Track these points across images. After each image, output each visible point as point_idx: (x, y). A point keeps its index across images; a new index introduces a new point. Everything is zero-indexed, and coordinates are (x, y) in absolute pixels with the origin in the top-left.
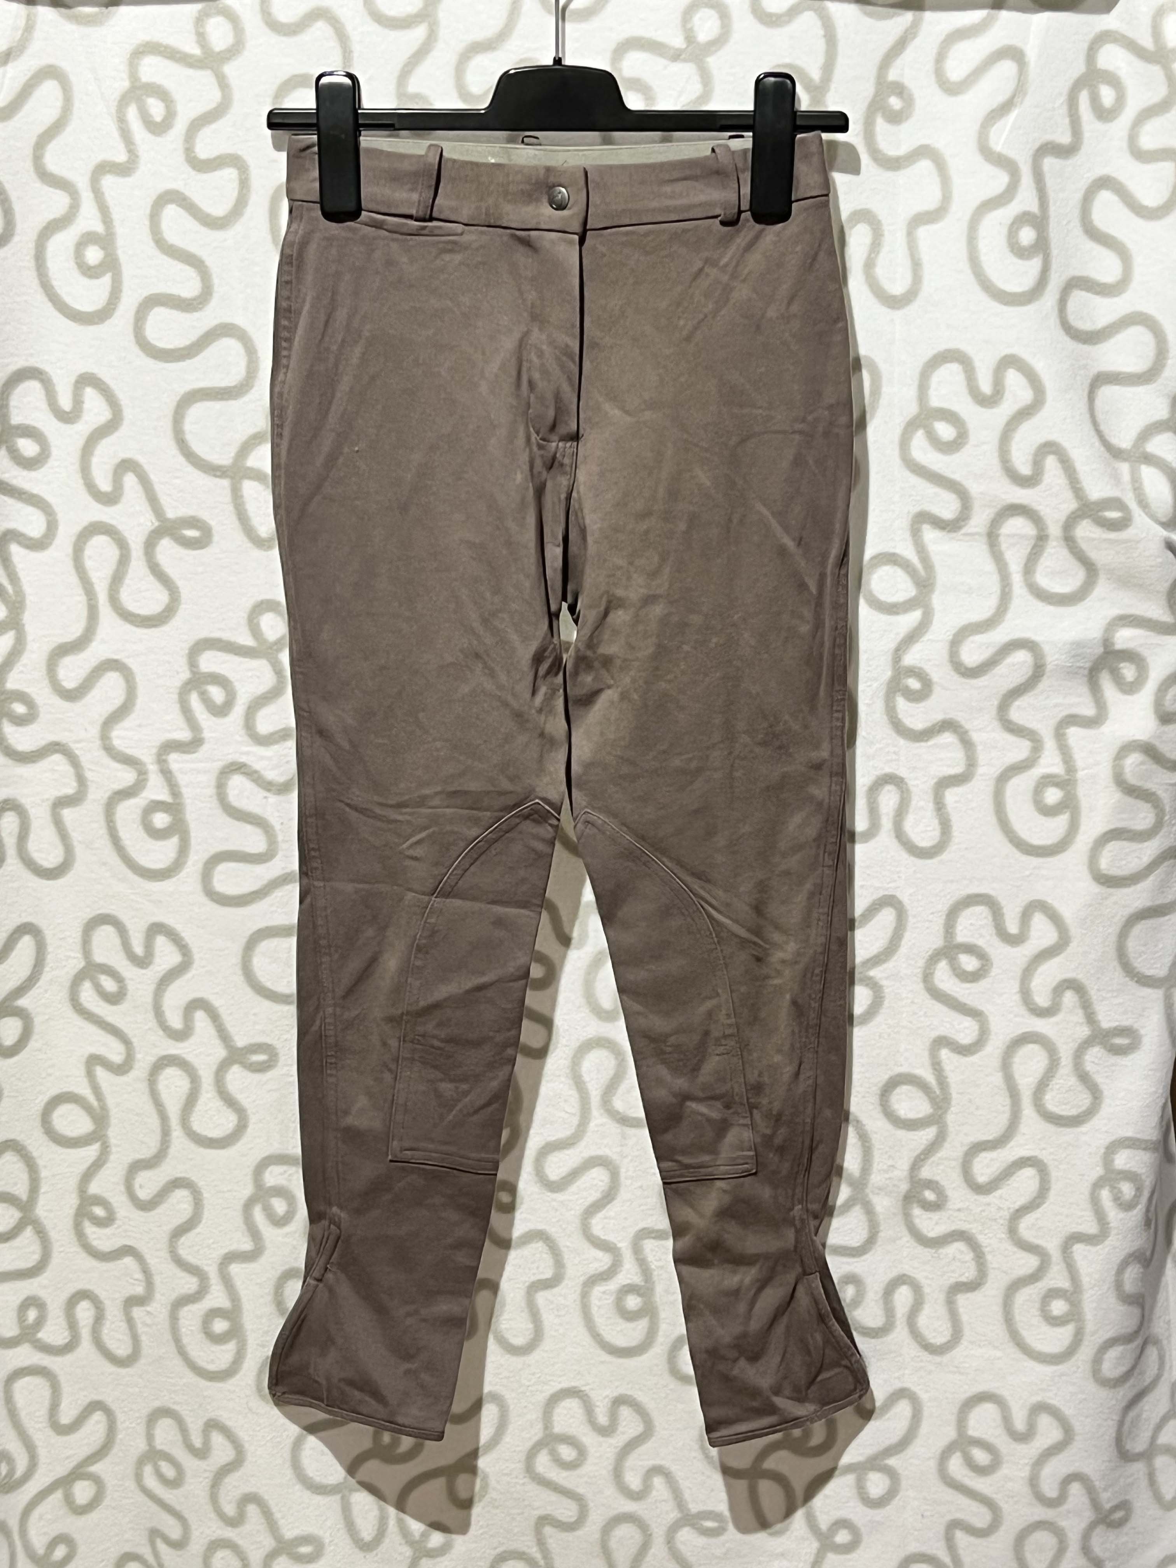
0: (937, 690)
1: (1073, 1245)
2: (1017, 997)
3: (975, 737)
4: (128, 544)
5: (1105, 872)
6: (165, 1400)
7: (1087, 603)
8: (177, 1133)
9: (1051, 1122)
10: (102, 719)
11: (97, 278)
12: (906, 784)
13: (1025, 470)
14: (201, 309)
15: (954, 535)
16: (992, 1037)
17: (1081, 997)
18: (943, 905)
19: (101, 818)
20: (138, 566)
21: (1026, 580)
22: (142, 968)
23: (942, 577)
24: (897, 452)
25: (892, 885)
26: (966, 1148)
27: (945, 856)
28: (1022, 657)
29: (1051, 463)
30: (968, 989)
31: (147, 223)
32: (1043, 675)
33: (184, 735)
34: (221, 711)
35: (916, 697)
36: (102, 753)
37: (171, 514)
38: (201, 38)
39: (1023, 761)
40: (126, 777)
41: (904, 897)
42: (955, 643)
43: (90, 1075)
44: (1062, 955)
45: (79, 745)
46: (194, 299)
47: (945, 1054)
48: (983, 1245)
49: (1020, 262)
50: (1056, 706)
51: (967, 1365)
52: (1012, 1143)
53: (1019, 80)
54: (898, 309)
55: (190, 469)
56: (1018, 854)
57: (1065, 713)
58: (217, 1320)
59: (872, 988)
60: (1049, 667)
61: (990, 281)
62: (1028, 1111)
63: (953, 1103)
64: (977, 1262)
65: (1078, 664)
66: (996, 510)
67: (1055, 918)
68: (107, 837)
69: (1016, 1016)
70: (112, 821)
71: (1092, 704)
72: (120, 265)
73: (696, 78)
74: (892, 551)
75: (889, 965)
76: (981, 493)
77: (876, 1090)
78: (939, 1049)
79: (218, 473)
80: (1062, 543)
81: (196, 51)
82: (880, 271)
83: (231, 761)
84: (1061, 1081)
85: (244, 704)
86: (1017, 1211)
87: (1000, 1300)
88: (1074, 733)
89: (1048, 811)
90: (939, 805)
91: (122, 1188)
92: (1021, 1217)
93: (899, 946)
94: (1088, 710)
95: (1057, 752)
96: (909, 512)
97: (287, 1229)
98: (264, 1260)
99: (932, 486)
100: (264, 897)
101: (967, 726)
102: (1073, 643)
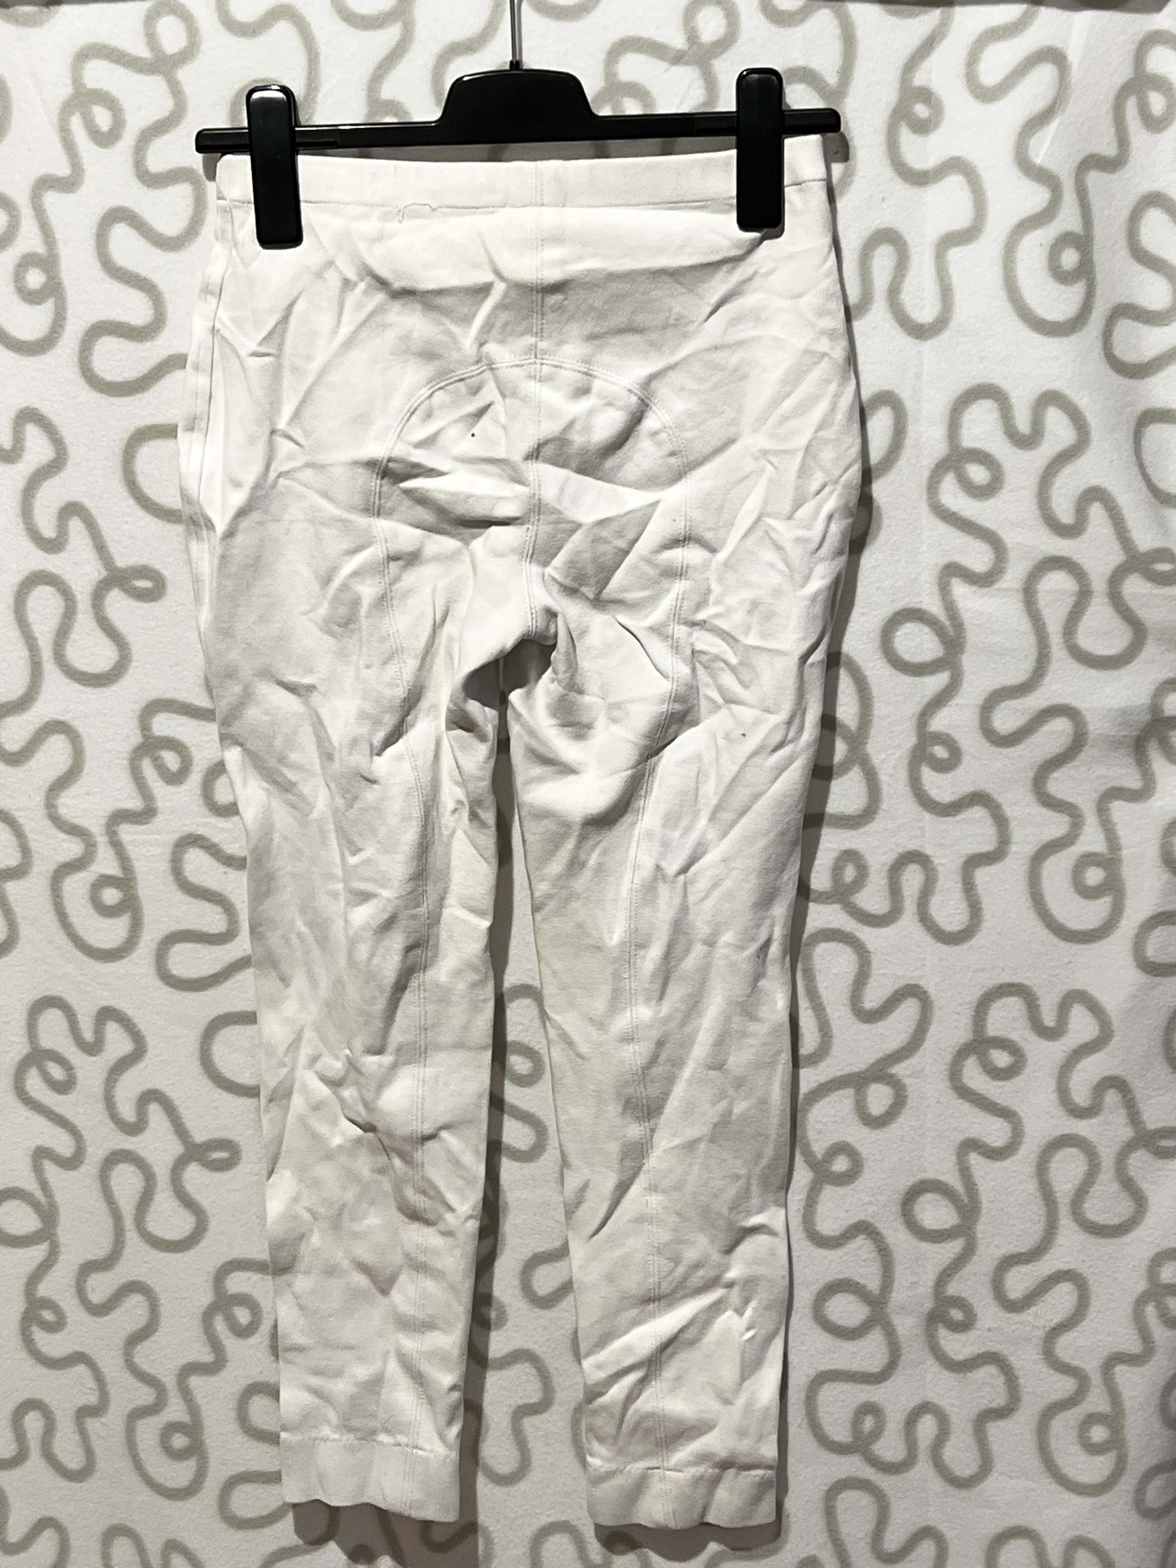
0: (966, 759)
1: (1114, 1366)
2: (1054, 1097)
3: (1009, 811)
4: (74, 596)
5: (1152, 959)
6: (121, 1517)
7: (1134, 665)
8: (132, 1236)
9: (1092, 1233)
10: (46, 786)
11: (39, 304)
12: (931, 862)
13: (1066, 517)
14: (152, 338)
15: (985, 590)
16: (1027, 1140)
17: (1124, 1096)
18: (974, 995)
19: (48, 892)
20: (84, 620)
21: (1066, 642)
22: (91, 1055)
23: (973, 636)
24: (925, 497)
25: (916, 973)
26: (996, 1262)
27: (975, 942)
28: (1060, 726)
29: (1096, 511)
30: (1000, 1087)
31: (93, 242)
32: (1083, 746)
33: (135, 803)
34: (175, 778)
35: (943, 767)
36: (48, 822)
37: (121, 562)
38: (151, 38)
39: (1061, 838)
40: (72, 848)
41: (930, 985)
42: (987, 708)
43: (38, 1170)
44: (1105, 1051)
45: (23, 814)
46: (145, 327)
47: (974, 1159)
48: (1016, 1367)
49: (1063, 287)
50: (1099, 777)
51: (997, 1498)
52: (1048, 1257)
53: (1060, 86)
54: (926, 339)
55: (140, 513)
56: (1055, 940)
57: (1109, 786)
58: (177, 1435)
59: (894, 1087)
60: (1091, 736)
61: (1029, 309)
62: (1066, 1221)
63: (984, 1211)
64: (1009, 1387)
65: (1124, 733)
66: (1034, 563)
67: (1095, 1009)
68: (52, 913)
69: (1052, 1117)
70: (58, 896)
71: (1138, 777)
72: (63, 288)
73: (701, 83)
74: (918, 606)
75: (914, 1061)
76: (1018, 543)
77: (898, 1197)
78: (967, 1153)
79: (173, 518)
80: (1107, 600)
81: (144, 53)
82: (906, 297)
83: (185, 833)
84: (1103, 1188)
85: (201, 771)
86: (1054, 1329)
87: (1033, 1426)
88: (1119, 809)
89: (1089, 893)
90: (969, 887)
91: (73, 1290)
92: (1058, 1335)
93: (924, 1040)
94: (1134, 782)
95: (1100, 829)
96: (936, 564)
97: (252, 1341)
98: (226, 1374)
99: (962, 534)
100: (224, 981)
101: (1000, 799)
102: (1118, 710)
